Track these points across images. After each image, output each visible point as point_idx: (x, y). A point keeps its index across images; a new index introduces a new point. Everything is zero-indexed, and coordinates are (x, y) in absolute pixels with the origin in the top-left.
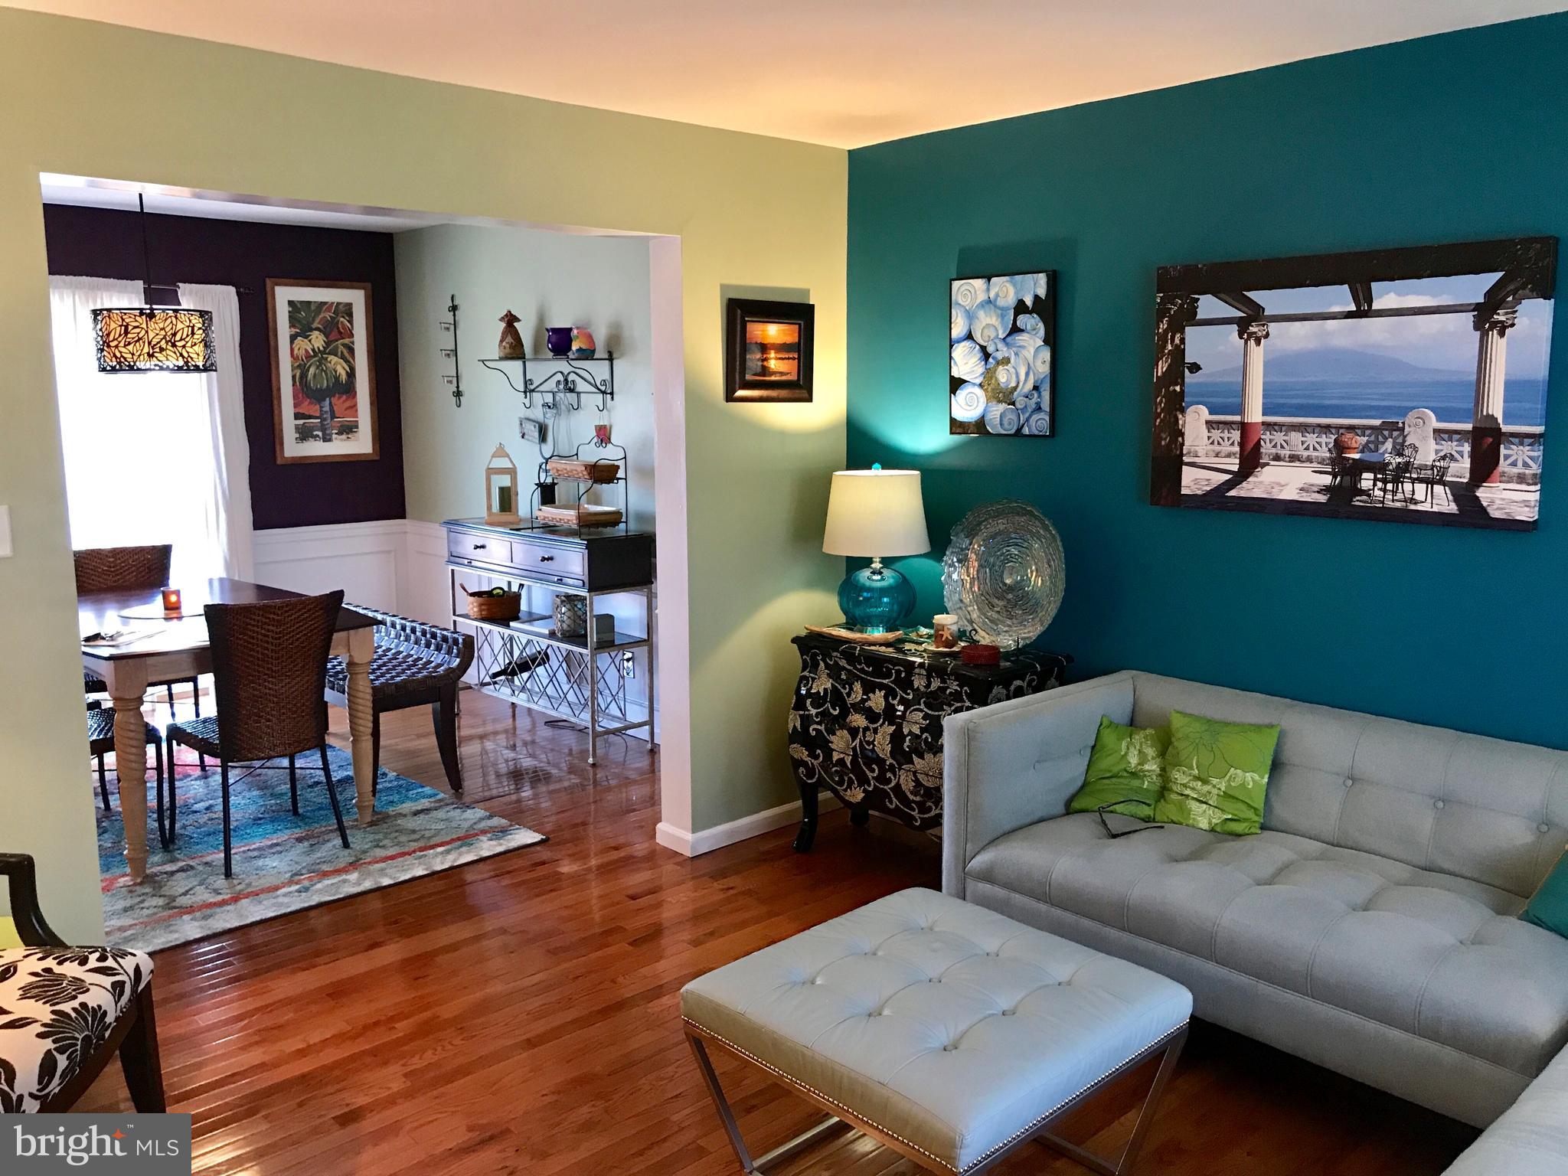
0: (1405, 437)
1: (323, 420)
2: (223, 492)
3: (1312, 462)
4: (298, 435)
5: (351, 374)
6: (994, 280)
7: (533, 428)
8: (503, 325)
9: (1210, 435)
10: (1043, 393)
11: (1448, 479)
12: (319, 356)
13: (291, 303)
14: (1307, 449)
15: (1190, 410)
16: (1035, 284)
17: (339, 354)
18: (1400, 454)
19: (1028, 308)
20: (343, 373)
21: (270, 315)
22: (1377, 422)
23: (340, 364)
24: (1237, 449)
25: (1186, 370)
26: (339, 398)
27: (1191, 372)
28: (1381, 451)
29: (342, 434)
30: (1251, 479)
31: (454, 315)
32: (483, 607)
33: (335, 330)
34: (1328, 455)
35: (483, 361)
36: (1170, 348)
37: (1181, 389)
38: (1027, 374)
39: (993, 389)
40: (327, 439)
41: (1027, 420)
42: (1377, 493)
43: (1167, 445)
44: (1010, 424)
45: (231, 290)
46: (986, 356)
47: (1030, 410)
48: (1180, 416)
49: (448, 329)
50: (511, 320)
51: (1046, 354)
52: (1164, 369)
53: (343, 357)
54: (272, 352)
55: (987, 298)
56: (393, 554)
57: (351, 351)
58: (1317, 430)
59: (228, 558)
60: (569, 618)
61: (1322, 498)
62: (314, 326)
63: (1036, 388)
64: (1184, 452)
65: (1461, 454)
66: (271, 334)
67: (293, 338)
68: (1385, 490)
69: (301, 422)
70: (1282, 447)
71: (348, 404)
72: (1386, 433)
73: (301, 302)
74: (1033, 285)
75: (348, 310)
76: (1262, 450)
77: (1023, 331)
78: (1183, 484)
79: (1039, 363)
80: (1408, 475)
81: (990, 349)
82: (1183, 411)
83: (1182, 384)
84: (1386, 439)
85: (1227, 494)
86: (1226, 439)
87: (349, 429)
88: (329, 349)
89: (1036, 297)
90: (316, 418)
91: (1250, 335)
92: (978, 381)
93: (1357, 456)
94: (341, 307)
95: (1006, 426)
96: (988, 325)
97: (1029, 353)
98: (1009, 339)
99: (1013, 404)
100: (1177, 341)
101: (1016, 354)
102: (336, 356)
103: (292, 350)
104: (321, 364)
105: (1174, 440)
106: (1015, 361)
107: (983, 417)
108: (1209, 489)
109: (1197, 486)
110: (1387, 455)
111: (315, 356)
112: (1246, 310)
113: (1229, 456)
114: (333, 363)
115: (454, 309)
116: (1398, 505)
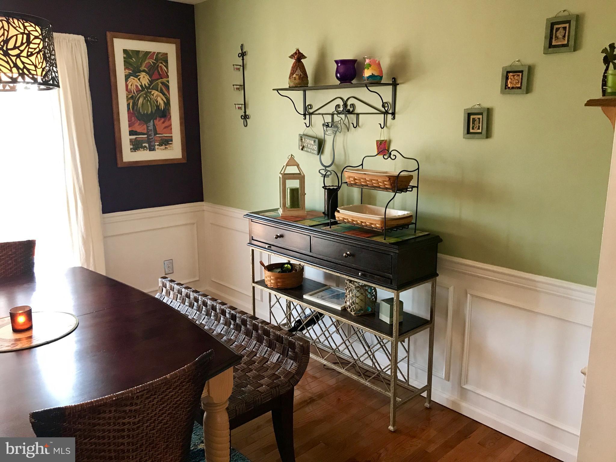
1: (149, 135)
2: (80, 189)
4: (132, 147)
5: (168, 103)
7: (312, 142)
8: (293, 61)
12: (145, 90)
13: (125, 51)
17: (159, 89)
20: (162, 102)
21: (110, 59)
23: (160, 97)
26: (159, 121)
29: (162, 145)
31: (243, 59)
32: (279, 280)
33: (156, 71)
35: (277, 90)
40: (152, 149)
45: (81, 39)
49: (239, 69)
50: (299, 57)
53: (162, 92)
54: (113, 88)
56: (195, 225)
57: (168, 87)
59: (85, 236)
60: (361, 300)
62: (143, 68)
66: (111, 74)
67: (127, 77)
69: (133, 137)
71: (164, 125)
73: (133, 51)
75: (164, 58)
87: (166, 142)
88: (152, 85)
90: (143, 134)
94: (160, 55)
102: (157, 90)
103: (127, 86)
104: (146, 97)
111: (142, 91)
114: (155, 95)
115: (243, 55)
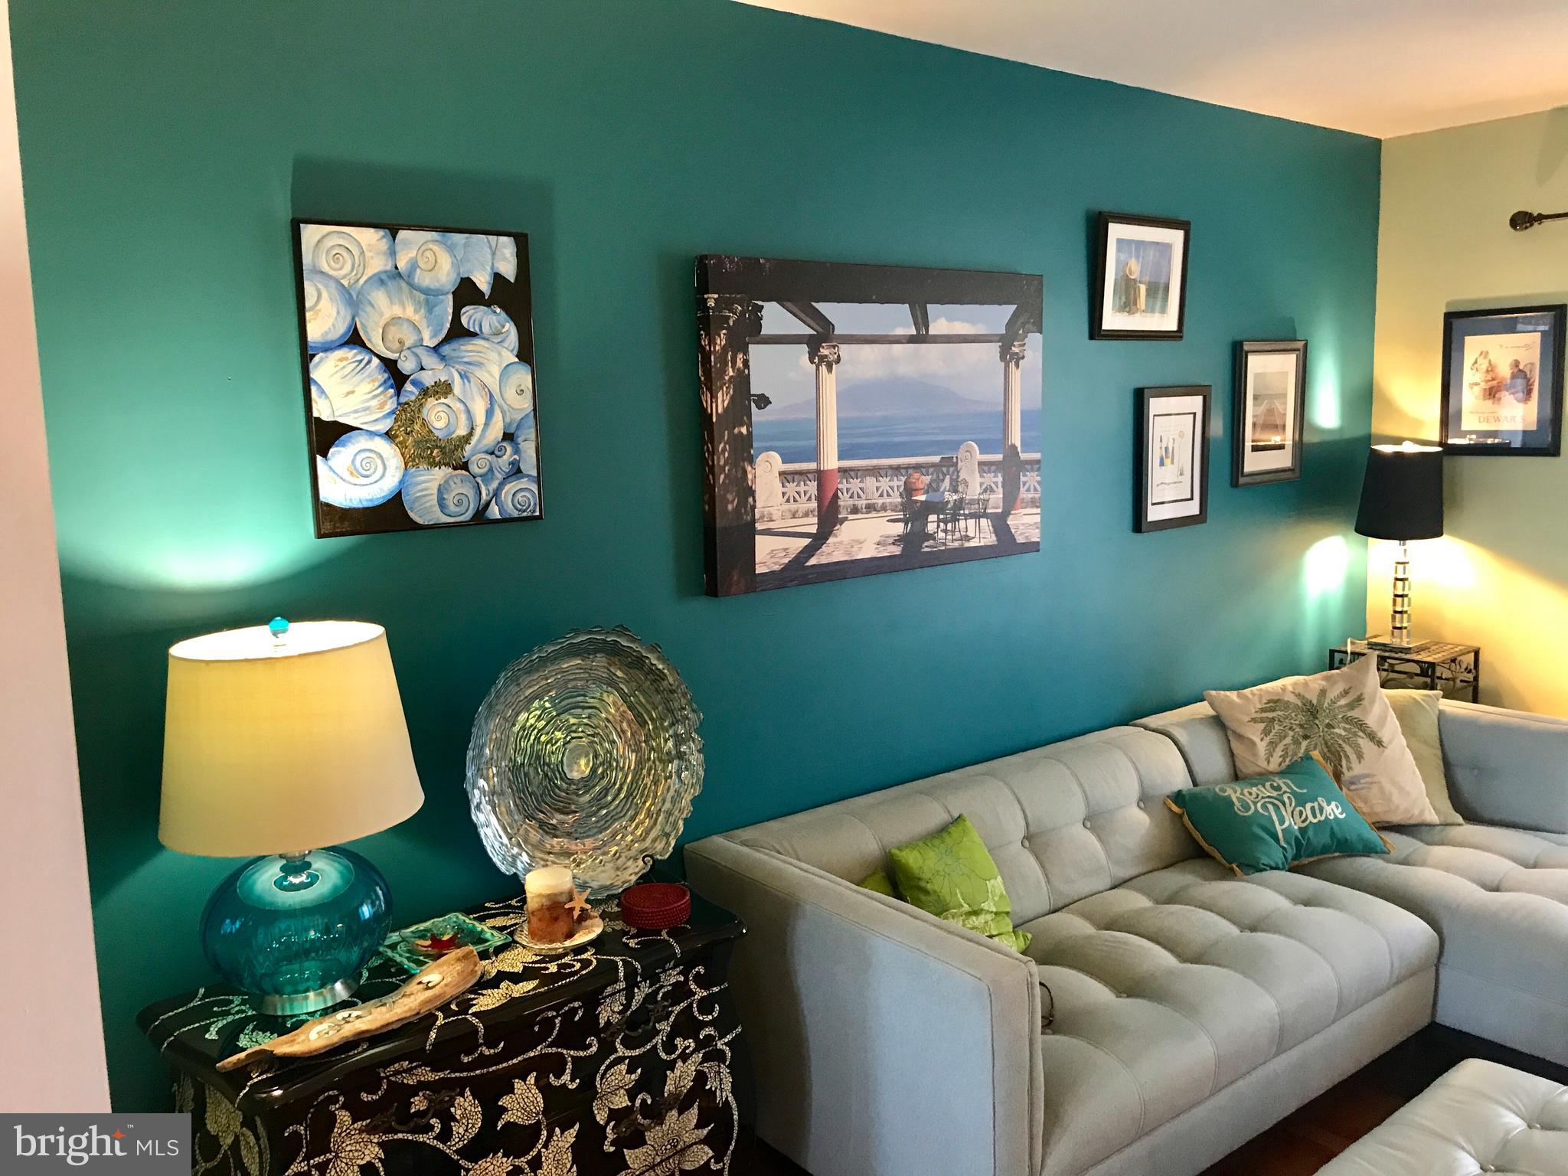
0: (958, 472)
3: (886, 511)
6: (402, 234)
9: (784, 490)
10: (523, 445)
11: (989, 511)
14: (881, 495)
15: (760, 460)
16: (494, 254)
18: (956, 491)
19: (483, 294)
22: (936, 459)
24: (814, 504)
25: (753, 405)
27: (759, 408)
28: (941, 490)
30: (831, 540)
34: (900, 500)
36: (731, 374)
37: (748, 430)
38: (489, 413)
39: (417, 443)
41: (496, 494)
42: (941, 535)
43: (737, 509)
44: (459, 503)
46: (396, 377)
47: (500, 476)
48: (749, 469)
51: (524, 377)
52: (725, 405)
55: (389, 267)
58: (890, 472)
61: (896, 550)
63: (508, 437)
64: (757, 517)
65: (996, 483)
68: (945, 531)
70: (859, 497)
72: (944, 469)
74: (489, 256)
76: (841, 503)
77: (474, 335)
78: (757, 561)
79: (511, 394)
80: (962, 512)
81: (406, 366)
82: (751, 460)
83: (749, 425)
84: (945, 475)
85: (807, 564)
86: (802, 494)
89: (498, 278)
91: (822, 358)
92: (384, 426)
93: (923, 498)
95: (452, 508)
96: (395, 320)
97: (491, 374)
98: (446, 350)
99: (465, 466)
100: (740, 364)
101: (463, 376)
105: (743, 502)
106: (464, 391)
107: (399, 494)
108: (786, 561)
109: (774, 560)
110: (946, 493)
112: (816, 327)
113: (806, 515)
116: (956, 544)
